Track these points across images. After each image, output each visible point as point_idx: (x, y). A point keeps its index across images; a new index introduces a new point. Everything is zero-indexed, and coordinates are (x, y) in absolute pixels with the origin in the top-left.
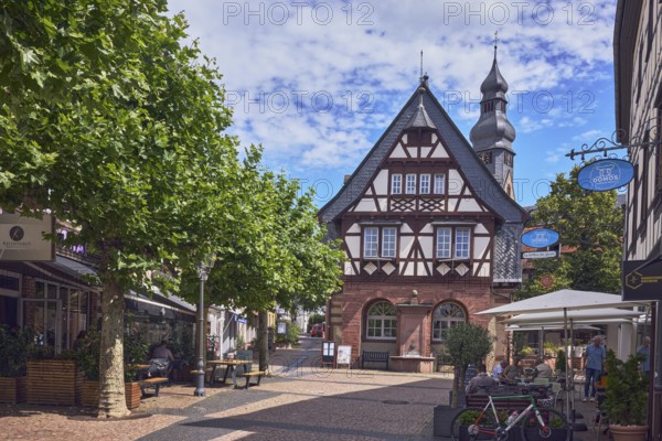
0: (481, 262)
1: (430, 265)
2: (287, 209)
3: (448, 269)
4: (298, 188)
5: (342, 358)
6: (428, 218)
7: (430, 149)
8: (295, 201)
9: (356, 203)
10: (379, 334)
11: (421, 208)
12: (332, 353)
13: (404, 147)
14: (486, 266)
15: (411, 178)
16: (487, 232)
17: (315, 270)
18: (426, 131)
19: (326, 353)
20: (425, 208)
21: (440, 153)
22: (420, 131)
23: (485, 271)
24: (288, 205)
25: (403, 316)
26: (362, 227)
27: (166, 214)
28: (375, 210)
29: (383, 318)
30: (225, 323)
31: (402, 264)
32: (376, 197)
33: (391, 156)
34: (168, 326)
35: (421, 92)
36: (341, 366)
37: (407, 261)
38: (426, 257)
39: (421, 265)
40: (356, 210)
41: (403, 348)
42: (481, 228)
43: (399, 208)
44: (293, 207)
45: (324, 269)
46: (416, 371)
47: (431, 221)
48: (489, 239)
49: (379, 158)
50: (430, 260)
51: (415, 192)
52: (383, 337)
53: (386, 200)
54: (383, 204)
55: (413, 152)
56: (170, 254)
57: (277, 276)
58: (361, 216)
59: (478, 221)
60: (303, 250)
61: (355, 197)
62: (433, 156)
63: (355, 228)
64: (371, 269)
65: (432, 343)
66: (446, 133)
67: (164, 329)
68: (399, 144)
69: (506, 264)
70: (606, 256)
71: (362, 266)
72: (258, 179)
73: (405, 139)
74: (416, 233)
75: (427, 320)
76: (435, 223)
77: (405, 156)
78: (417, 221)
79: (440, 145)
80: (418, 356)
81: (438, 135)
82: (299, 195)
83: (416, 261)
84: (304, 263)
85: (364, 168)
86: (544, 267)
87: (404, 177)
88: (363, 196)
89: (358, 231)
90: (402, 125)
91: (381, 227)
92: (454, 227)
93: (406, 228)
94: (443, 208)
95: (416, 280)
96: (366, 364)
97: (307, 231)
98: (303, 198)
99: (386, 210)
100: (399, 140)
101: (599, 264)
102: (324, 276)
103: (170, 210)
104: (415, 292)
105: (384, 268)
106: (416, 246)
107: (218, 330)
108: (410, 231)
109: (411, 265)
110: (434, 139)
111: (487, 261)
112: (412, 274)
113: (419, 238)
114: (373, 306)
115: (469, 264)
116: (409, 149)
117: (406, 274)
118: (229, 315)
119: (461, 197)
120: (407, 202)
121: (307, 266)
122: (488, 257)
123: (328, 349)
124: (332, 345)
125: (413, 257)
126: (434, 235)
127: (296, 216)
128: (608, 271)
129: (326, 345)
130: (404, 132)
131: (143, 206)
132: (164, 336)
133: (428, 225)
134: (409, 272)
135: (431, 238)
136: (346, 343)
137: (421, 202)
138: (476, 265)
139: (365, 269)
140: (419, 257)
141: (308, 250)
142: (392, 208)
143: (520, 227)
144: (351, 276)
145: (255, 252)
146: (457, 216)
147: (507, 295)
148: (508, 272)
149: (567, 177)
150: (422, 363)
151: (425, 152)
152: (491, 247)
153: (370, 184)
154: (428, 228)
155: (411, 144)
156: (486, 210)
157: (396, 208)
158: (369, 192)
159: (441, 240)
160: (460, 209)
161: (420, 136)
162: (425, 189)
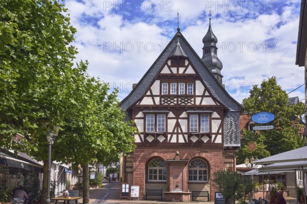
0: (217, 134)
1: (186, 136)
2: (102, 101)
3: (197, 139)
4: (108, 89)
5: (134, 194)
6: (184, 109)
7: (184, 68)
8: (106, 97)
9: (141, 100)
10: (155, 178)
11: (179, 103)
12: (127, 191)
13: (169, 67)
14: (219, 137)
15: (173, 86)
16: (219, 117)
17: (119, 139)
18: (182, 59)
19: (123, 191)
20: (182, 103)
21: (190, 71)
22: (178, 58)
23: (219, 140)
24: (102, 99)
25: (171, 168)
26: (145, 114)
27: (30, 97)
28: (153, 104)
29: (158, 168)
30: (59, 173)
31: (169, 136)
32: (152, 96)
33: (162, 73)
34: (22, 175)
35: (178, 36)
36: (133, 199)
37: (172, 134)
38: (184, 131)
39: (180, 136)
40: (141, 104)
41: (172, 186)
42: (215, 115)
43: (167, 103)
44: (105, 100)
45: (125, 138)
46: (180, 201)
47: (186, 110)
48: (220, 121)
49: (154, 74)
50: (185, 133)
51: (176, 94)
52: (158, 180)
53: (158, 98)
54: (157, 100)
55: (174, 70)
56: (32, 124)
57: (98, 142)
58: (144, 108)
59: (214, 111)
60: (113, 126)
61: (140, 96)
62: (186, 73)
63: (140, 115)
64: (150, 139)
65: (189, 183)
66: (193, 60)
67: (19, 178)
68: (166, 66)
69: (231, 136)
70: (284, 131)
71: (145, 137)
72: (86, 82)
73: (169, 63)
74: (177, 118)
75: (185, 170)
76: (188, 111)
77: (169, 72)
78: (177, 110)
79: (190, 66)
80: (181, 192)
81: (189, 61)
82: (109, 93)
83: (178, 134)
84: (114, 134)
85: (145, 80)
86: (250, 138)
87: (169, 85)
88: (145, 95)
89: (143, 116)
90: (167, 55)
91: (156, 114)
92: (199, 114)
93: (171, 115)
94: (193, 103)
95: (178, 146)
96: (148, 197)
97: (115, 115)
98: (111, 95)
99: (159, 104)
100: (166, 63)
101: (281, 136)
102: (125, 142)
103: (33, 94)
104: (178, 152)
105: (158, 138)
106: (178, 125)
107: (54, 177)
108: (174, 116)
109: (175, 136)
110: (187, 63)
111: (220, 134)
112: (175, 142)
113: (179, 120)
114: (152, 161)
115: (209, 135)
116: (172, 69)
117: (171, 142)
118: (61, 168)
119: (203, 96)
120: (171, 99)
121: (115, 136)
122: (220, 131)
123: (125, 188)
124: (127, 186)
125: (176, 131)
126: (188, 118)
127: (107, 106)
128: (286, 140)
129: (123, 186)
130: (169, 58)
131: (13, 89)
132: (19, 182)
133: (184, 113)
134: (174, 140)
135: (186, 120)
136: (136, 184)
137: (180, 99)
138: (213, 136)
139: (147, 138)
140: (180, 131)
141: (115, 126)
142: (163, 103)
143: (238, 114)
144: (139, 143)
145: (85, 126)
146: (201, 107)
147: (232, 154)
148: (232, 140)
149: (259, 87)
150: (184, 196)
151: (181, 70)
152: (221, 126)
153: (149, 89)
154: (184, 115)
155: (173, 66)
156: (218, 104)
157: (165, 102)
158: (149, 93)
159: (192, 122)
160: (203, 104)
161: (178, 61)
162: (181, 92)
